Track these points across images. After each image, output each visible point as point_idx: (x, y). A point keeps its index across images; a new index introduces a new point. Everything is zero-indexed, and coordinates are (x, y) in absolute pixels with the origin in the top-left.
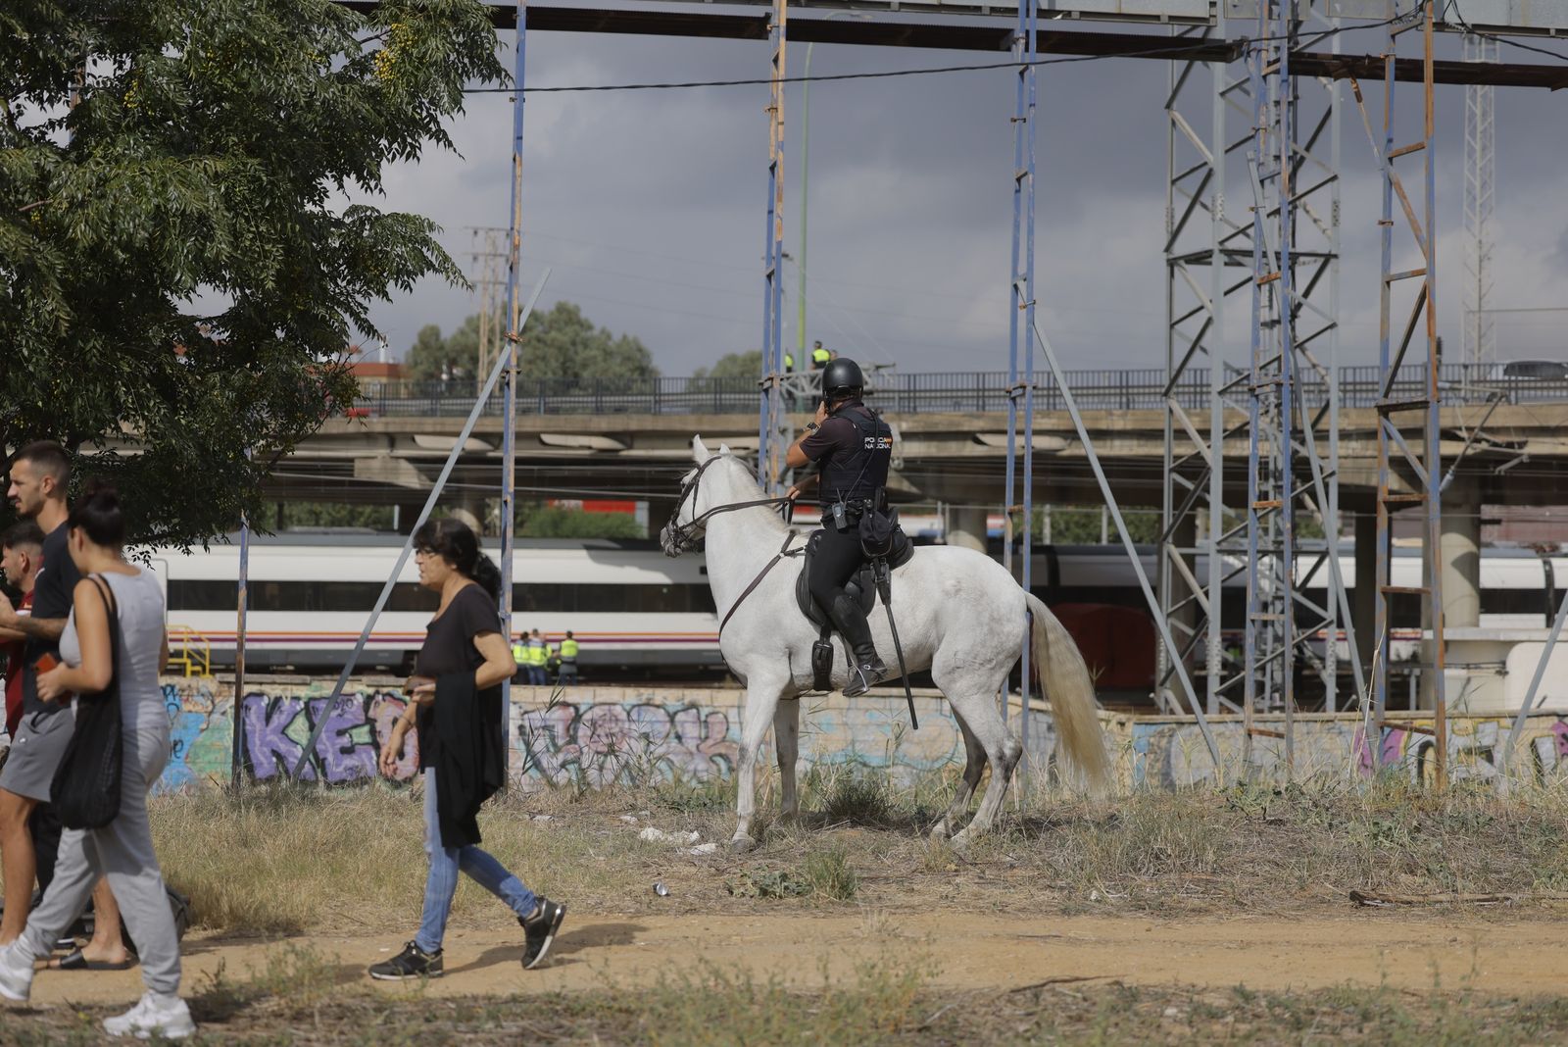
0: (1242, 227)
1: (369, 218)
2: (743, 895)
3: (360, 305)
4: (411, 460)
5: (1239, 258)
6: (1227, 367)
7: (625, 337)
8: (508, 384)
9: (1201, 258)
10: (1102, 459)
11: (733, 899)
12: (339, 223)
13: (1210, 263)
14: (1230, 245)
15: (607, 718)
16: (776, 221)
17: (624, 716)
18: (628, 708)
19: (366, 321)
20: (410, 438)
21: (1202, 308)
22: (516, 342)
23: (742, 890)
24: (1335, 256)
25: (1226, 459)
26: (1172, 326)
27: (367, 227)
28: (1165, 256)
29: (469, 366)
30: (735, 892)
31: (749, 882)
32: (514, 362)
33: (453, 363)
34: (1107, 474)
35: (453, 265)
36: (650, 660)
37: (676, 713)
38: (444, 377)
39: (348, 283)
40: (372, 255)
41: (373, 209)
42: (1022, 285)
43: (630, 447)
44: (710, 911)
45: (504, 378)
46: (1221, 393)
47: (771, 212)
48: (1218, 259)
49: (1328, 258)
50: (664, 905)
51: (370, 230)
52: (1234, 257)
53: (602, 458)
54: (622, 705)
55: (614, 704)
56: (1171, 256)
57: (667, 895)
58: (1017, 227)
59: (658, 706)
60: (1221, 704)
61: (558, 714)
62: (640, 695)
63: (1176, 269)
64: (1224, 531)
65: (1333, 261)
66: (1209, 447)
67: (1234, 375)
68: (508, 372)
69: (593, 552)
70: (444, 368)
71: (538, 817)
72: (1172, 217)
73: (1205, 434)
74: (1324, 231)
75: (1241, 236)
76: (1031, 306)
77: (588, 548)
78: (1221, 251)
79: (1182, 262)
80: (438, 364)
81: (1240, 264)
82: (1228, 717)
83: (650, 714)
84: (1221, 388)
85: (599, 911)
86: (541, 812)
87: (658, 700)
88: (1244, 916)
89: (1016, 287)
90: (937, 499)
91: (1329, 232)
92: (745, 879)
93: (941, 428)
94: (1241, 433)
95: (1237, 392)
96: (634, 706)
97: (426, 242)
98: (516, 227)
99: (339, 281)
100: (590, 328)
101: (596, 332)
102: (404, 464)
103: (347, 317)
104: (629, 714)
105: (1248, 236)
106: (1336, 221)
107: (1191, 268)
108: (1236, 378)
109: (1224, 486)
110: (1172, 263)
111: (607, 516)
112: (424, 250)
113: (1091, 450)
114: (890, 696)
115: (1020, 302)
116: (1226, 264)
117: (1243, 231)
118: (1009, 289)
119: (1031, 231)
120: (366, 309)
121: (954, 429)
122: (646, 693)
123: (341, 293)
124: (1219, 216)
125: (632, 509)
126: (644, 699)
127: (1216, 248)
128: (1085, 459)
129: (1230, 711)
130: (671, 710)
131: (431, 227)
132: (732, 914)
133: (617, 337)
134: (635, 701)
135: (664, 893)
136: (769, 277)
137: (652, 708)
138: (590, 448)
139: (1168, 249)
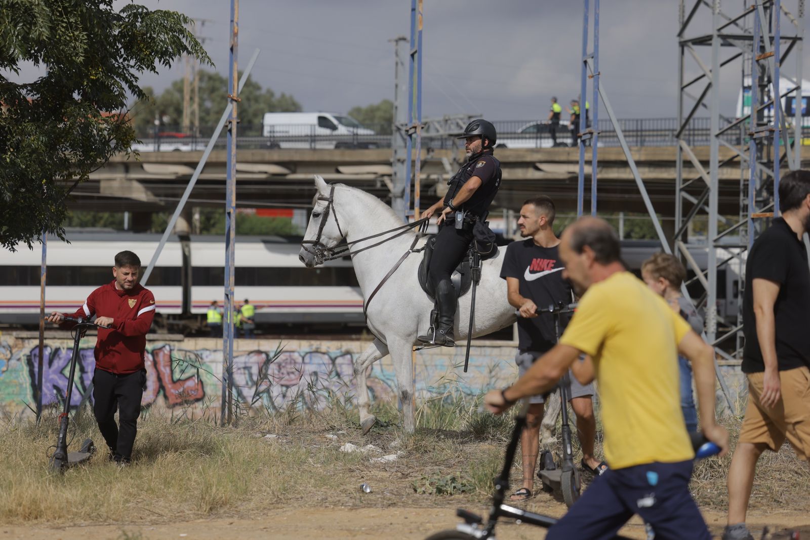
0: (733, 18)
1: (141, 14)
2: (424, 492)
3: (133, 75)
4: (142, 181)
5: (731, 41)
6: (721, 117)
7: (283, 96)
8: (230, 131)
9: (704, 41)
10: (646, 182)
11: (418, 495)
12: (119, 18)
13: (710, 45)
14: (725, 32)
15: (289, 361)
16: (418, 16)
17: (300, 360)
18: (303, 354)
19: (137, 87)
20: (140, 166)
21: (704, 76)
22: (236, 101)
23: (423, 489)
24: (800, 39)
25: (721, 182)
26: (682, 89)
27: (140, 20)
28: (677, 40)
29: (175, 116)
30: (419, 490)
31: (427, 483)
32: (235, 115)
33: (163, 113)
34: (649, 192)
35: (201, 48)
36: (308, 319)
37: (336, 358)
38: (157, 122)
39: (125, 60)
40: (143, 40)
41: (143, 7)
42: (590, 62)
43: (294, 172)
44: (405, 505)
45: (227, 126)
46: (717, 136)
47: (413, 10)
48: (716, 41)
49: (795, 40)
50: (371, 500)
51: (141, 22)
52: (727, 40)
53: (274, 180)
54: (299, 353)
55: (293, 352)
56: (682, 40)
57: (371, 492)
58: (586, 20)
59: (324, 353)
60: (717, 354)
61: (254, 358)
62: (311, 345)
63: (686, 49)
64: (719, 233)
65: (798, 42)
66: (708, 173)
67: (726, 123)
68: (230, 122)
69: (269, 245)
70: (157, 116)
71: (268, 436)
72: (683, 12)
73: (705, 163)
74: (792, 21)
75: (732, 26)
76: (596, 76)
77: (265, 242)
78: (719, 36)
79: (690, 44)
80: (152, 113)
81: (731, 45)
82: (723, 362)
83: (317, 359)
84: (717, 132)
85: (327, 504)
86: (269, 432)
87: (324, 349)
88: (781, 511)
89: (585, 62)
90: (508, 209)
91: (796, 22)
92: (424, 481)
93: (511, 159)
94: (731, 163)
95: (727, 134)
96: (307, 353)
97: (182, 31)
98: (235, 20)
99: (118, 58)
100: (259, 88)
101: (263, 91)
102: (136, 185)
103: (125, 86)
104: (303, 358)
105: (737, 25)
106: (801, 13)
107: (696, 48)
108: (727, 126)
109: (719, 200)
110: (683, 45)
111: (274, 220)
112: (181, 36)
113: (639, 175)
114: (484, 346)
115: (589, 73)
116: (722, 45)
117: (734, 22)
118: (581, 64)
119: (597, 23)
120: (136, 79)
121: (520, 160)
122: (315, 344)
123: (119, 67)
124: (717, 11)
125: (291, 215)
126: (314, 348)
127: (715, 33)
128: (633, 182)
129: (723, 358)
130: (333, 356)
131: (185, 20)
132: (421, 507)
133: (278, 95)
134: (308, 350)
135: (368, 491)
136: (412, 55)
137: (320, 355)
138: (266, 173)
139: (680, 34)
